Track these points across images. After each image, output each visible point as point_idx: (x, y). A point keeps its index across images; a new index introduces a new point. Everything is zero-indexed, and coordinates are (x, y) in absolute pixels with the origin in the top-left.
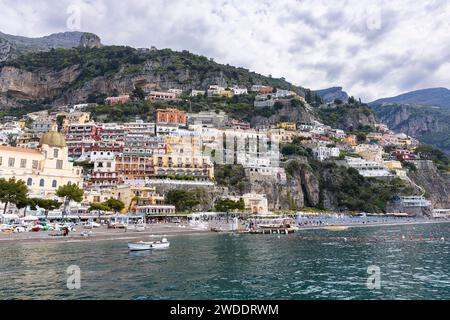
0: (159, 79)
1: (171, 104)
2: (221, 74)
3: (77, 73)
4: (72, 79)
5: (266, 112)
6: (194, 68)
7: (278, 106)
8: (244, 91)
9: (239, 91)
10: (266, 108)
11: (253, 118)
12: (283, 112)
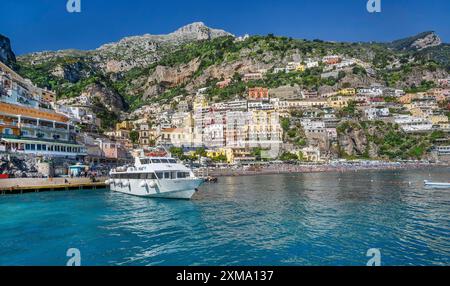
0: (250, 62)
1: (259, 82)
2: (297, 50)
3: (199, 64)
4: (196, 69)
5: (331, 82)
6: (277, 48)
7: (342, 74)
8: (315, 64)
9: (311, 64)
10: (331, 78)
11: (320, 88)
12: (345, 80)
